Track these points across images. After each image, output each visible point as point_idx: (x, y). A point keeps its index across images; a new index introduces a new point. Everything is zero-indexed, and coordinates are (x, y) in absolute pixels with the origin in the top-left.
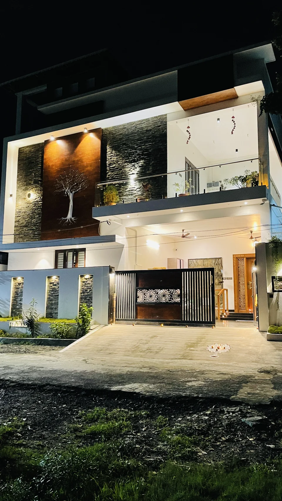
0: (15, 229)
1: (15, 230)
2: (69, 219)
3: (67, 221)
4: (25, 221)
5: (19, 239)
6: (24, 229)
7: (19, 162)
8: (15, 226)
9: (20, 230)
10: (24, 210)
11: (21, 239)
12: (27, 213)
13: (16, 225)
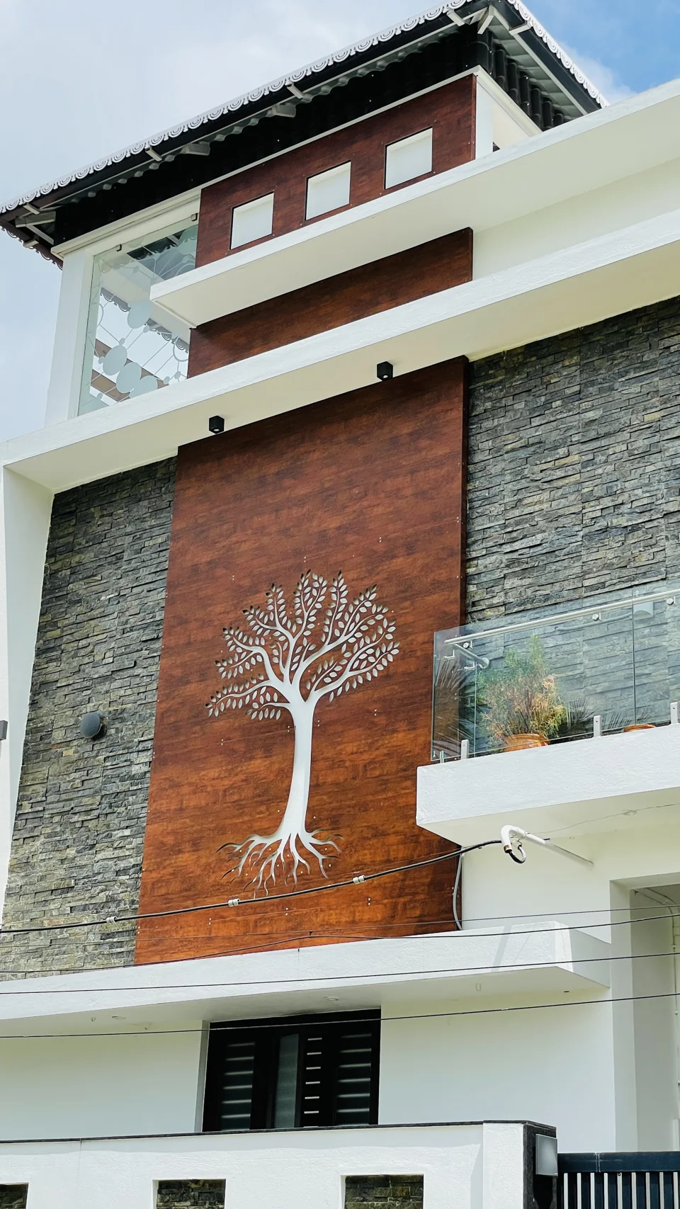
0: (10, 907)
1: (5, 915)
2: (288, 842)
3: (280, 850)
4: (62, 861)
5: (22, 962)
6: (52, 906)
7: (53, 560)
8: (9, 889)
9: (33, 915)
10: (61, 804)
11: (32, 961)
12: (76, 818)
13: (13, 885)
